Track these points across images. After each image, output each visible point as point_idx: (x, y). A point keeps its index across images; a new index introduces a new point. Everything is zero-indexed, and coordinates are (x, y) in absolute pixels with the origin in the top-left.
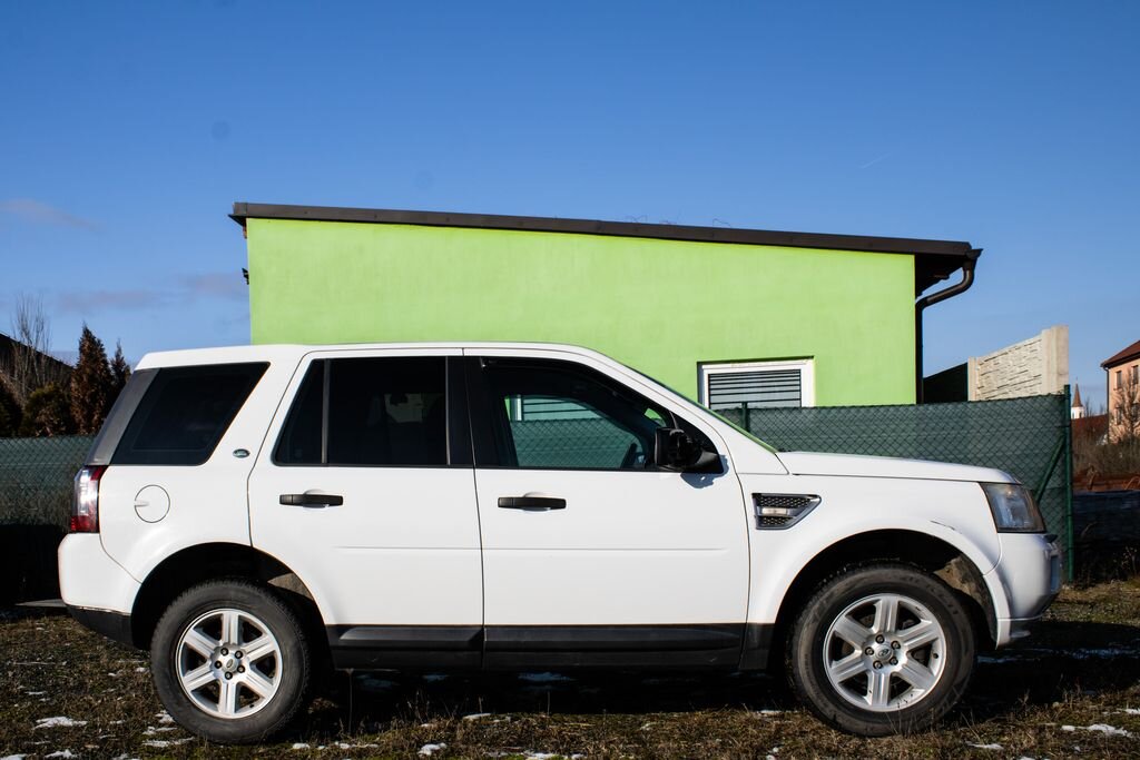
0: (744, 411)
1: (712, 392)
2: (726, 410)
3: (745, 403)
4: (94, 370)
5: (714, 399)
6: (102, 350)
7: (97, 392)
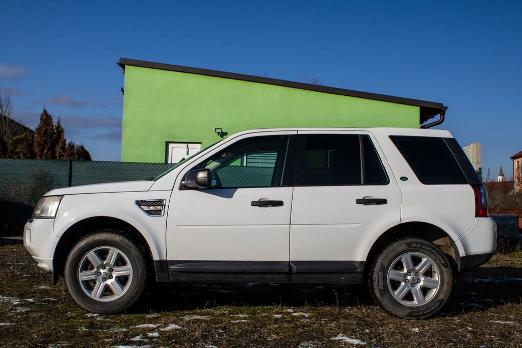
4: (47, 129)
6: (51, 120)
7: (47, 140)
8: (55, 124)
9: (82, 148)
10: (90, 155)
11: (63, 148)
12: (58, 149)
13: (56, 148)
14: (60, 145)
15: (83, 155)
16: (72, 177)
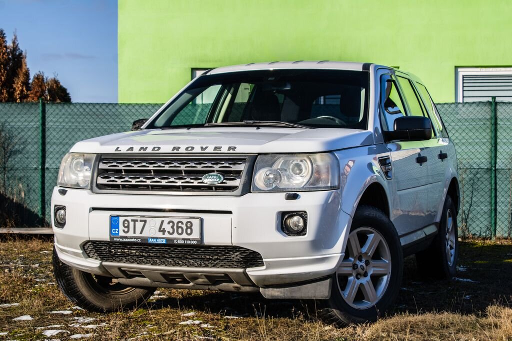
0: (494, 104)
1: (465, 89)
2: (480, 102)
3: (494, 98)
5: (466, 94)
8: (9, 44)
9: (56, 82)
10: (68, 94)
11: (26, 83)
12: (18, 86)
13: (14, 83)
14: (22, 78)
15: (60, 95)
16: (46, 129)
